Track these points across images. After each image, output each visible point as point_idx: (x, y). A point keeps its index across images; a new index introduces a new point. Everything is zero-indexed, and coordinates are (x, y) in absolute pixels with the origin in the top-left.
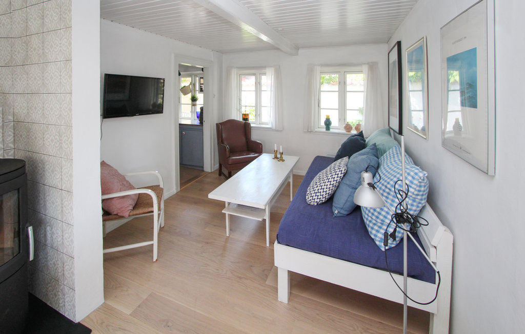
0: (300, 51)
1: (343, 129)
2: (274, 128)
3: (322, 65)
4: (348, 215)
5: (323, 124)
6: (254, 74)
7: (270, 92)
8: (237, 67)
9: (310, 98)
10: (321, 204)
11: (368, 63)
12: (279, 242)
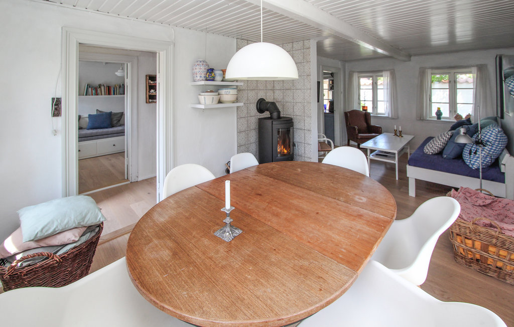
0: (412, 58)
1: (454, 119)
2: (390, 116)
3: (432, 68)
4: (453, 159)
5: (434, 114)
6: (371, 77)
7: (386, 90)
8: (358, 72)
9: (421, 94)
10: (434, 154)
11: (477, 66)
12: (409, 165)
